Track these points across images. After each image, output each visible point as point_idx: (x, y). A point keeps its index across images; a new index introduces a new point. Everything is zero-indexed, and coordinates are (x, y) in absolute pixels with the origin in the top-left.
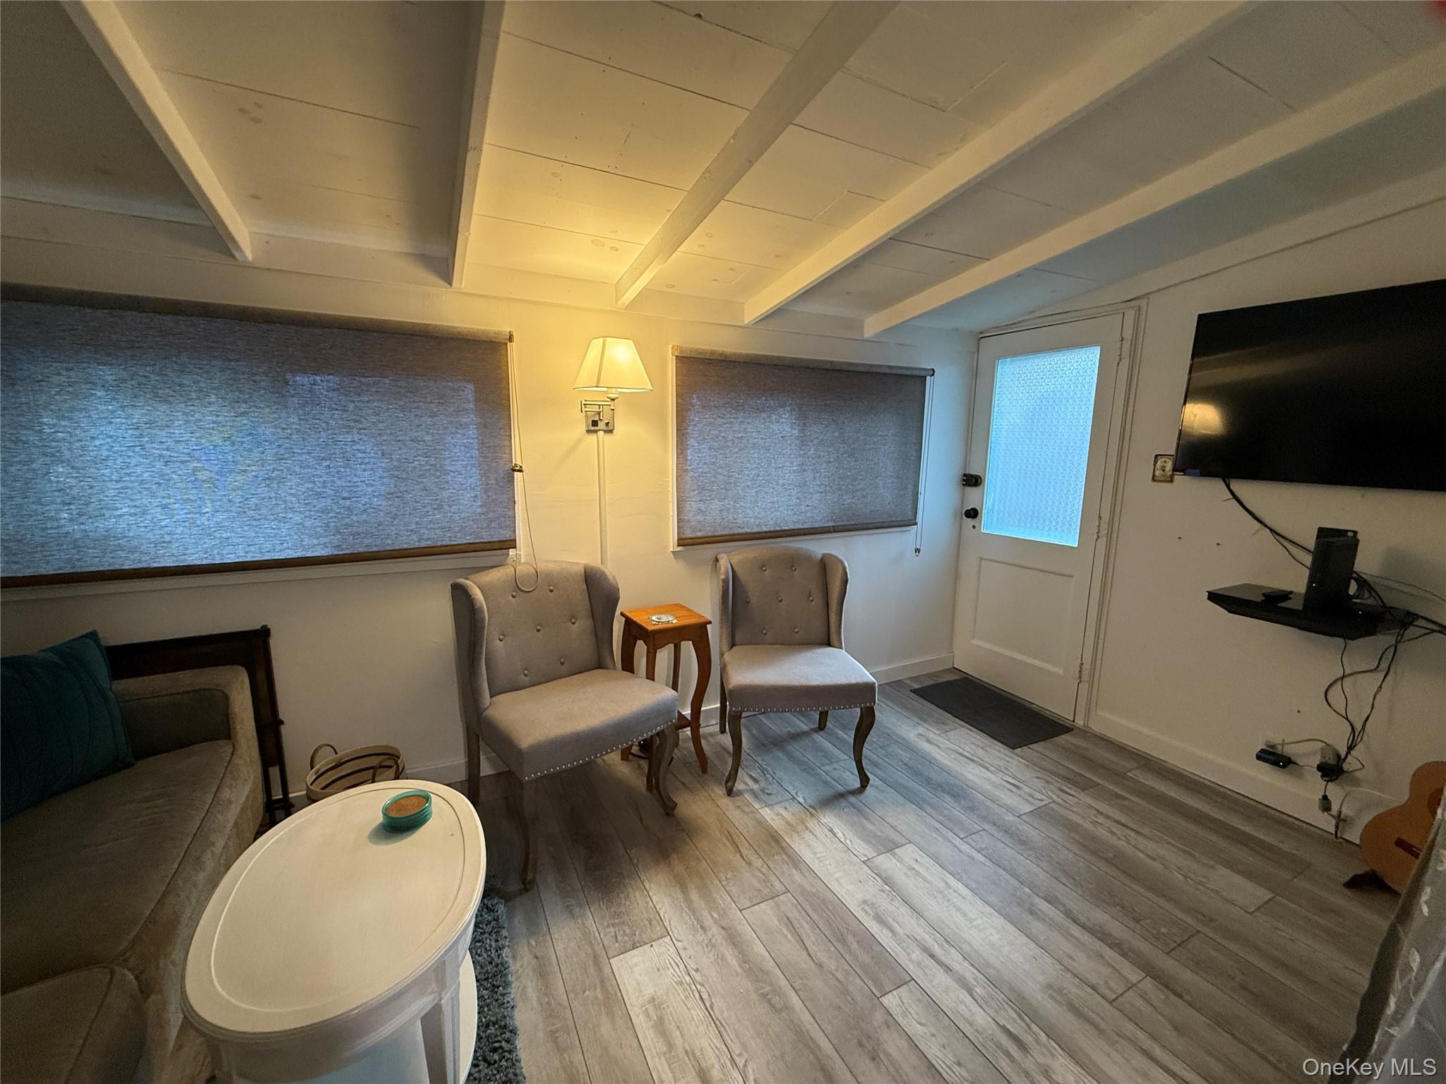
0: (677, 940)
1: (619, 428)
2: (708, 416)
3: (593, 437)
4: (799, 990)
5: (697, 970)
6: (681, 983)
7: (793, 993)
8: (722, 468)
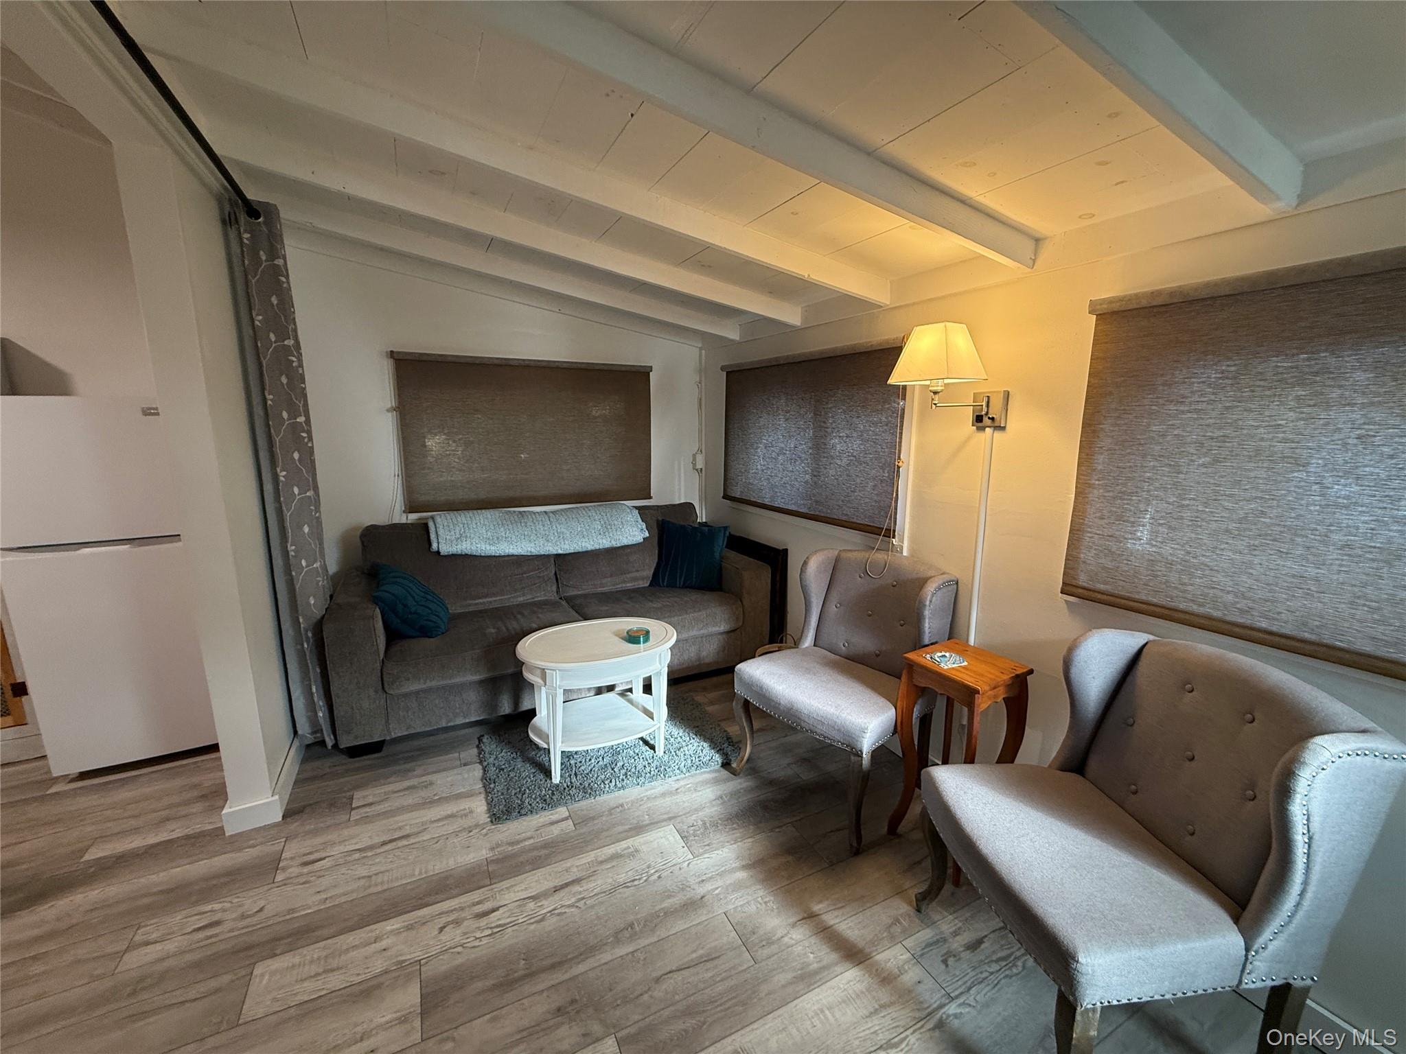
0: (689, 864)
1: (1014, 423)
2: (1146, 402)
3: (981, 435)
4: (633, 956)
5: (659, 877)
6: (649, 867)
7: (631, 949)
8: (1165, 489)
